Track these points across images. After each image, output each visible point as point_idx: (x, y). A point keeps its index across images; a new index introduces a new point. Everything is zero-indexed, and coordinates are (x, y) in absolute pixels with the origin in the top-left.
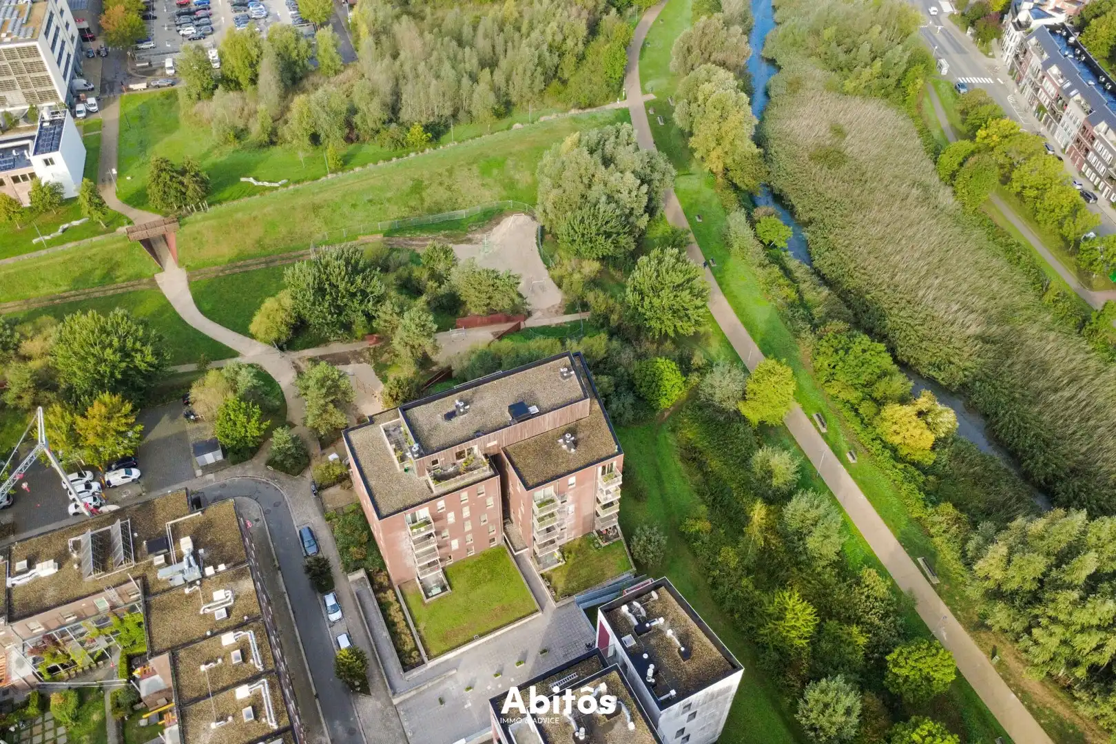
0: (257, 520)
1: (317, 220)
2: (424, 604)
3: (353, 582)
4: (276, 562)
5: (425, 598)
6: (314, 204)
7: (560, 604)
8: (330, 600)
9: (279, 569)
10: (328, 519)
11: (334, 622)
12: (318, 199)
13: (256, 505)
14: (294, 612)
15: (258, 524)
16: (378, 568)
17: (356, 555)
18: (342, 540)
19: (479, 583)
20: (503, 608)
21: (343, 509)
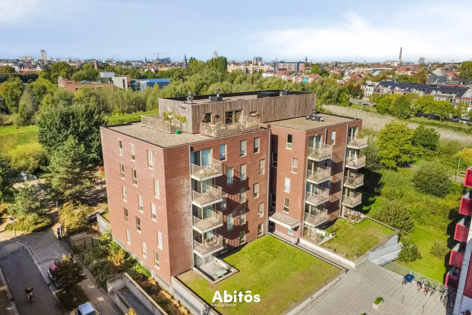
2: (210, 285)
4: (9, 295)
9: (13, 299)
16: (142, 276)
17: (115, 264)
18: (95, 262)
19: (264, 261)
20: (303, 274)
21: (92, 239)
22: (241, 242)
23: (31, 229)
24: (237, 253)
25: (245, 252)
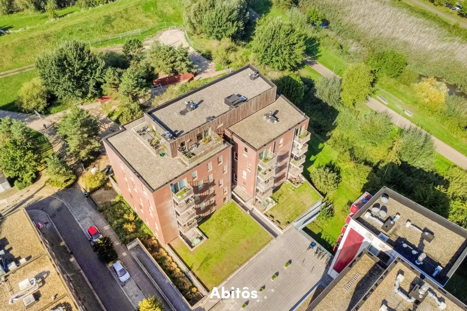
0: (46, 223)
1: (49, 44)
2: (191, 252)
3: (131, 249)
4: (68, 249)
5: (190, 248)
6: (45, 35)
7: (285, 230)
8: (118, 266)
9: (72, 253)
10: (101, 211)
11: (125, 282)
12: (47, 32)
13: (43, 213)
14: (91, 283)
15: (48, 226)
16: (147, 236)
17: (129, 230)
18: (115, 222)
19: (225, 229)
20: (248, 242)
21: (110, 202)
22: (211, 211)
23: (64, 186)
24: (208, 220)
25: (213, 220)
